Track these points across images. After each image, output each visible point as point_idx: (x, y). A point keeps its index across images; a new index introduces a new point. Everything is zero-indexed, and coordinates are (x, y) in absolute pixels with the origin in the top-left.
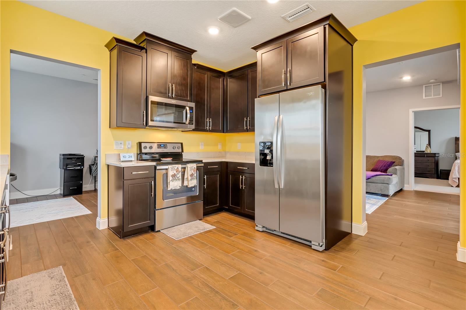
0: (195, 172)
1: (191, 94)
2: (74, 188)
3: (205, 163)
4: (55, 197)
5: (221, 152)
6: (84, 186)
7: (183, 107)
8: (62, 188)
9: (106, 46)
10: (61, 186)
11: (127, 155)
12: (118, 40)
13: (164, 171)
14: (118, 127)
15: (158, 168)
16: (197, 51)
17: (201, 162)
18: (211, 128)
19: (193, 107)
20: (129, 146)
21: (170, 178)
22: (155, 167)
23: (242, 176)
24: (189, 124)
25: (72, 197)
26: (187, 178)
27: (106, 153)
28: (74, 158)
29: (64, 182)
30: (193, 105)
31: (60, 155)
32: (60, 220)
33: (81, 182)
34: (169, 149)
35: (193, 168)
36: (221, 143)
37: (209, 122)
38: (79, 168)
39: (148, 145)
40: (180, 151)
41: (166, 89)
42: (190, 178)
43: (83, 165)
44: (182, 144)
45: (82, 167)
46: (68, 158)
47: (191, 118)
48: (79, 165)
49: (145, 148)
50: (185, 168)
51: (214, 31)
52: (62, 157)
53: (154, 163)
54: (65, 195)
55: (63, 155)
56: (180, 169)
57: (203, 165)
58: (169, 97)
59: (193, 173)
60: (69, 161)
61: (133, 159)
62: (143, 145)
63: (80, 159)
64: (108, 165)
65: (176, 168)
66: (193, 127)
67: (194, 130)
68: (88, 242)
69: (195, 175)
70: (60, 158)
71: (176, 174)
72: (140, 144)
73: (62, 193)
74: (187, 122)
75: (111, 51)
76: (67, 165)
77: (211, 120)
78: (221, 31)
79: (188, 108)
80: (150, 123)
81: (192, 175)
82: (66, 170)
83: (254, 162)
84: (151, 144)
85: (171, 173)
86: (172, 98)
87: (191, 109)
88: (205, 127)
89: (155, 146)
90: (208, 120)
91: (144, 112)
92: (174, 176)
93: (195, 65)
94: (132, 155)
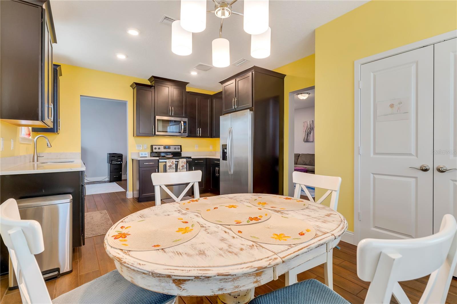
0: (185, 164)
1: (186, 113)
2: (116, 176)
3: (193, 159)
4: (105, 182)
5: (212, 152)
6: (123, 176)
7: (180, 122)
8: (109, 177)
9: (131, 86)
10: (108, 176)
11: (144, 153)
12: (137, 84)
13: (164, 163)
14: (137, 136)
15: (160, 161)
16: (189, 83)
17: (190, 158)
18: (200, 135)
19: (186, 122)
20: (146, 148)
21: (168, 168)
22: (158, 160)
23: (217, 168)
24: (184, 132)
25: (115, 183)
26: (180, 168)
27: (132, 152)
28: (116, 156)
29: (110, 173)
30: (186, 120)
31: (108, 154)
32: (107, 193)
33: (121, 173)
34: (172, 150)
35: (184, 162)
36: (212, 146)
37: (199, 131)
38: (120, 163)
39: (157, 147)
40: (179, 151)
41: (168, 111)
42: (181, 168)
43: (122, 161)
44: (181, 146)
45: (122, 162)
46: (112, 156)
47: (185, 128)
48: (120, 161)
49: (155, 148)
50: (178, 162)
51: (194, 73)
52: (109, 155)
53: (158, 158)
54: (111, 181)
55: (110, 154)
56: (174, 162)
57: (191, 160)
58: (169, 116)
59: (183, 165)
60: (113, 158)
61: (147, 156)
62: (154, 147)
63: (120, 157)
64: (133, 159)
65: (172, 161)
66: (187, 134)
67: (187, 137)
68: (121, 203)
69: (185, 166)
70: (107, 156)
71: (172, 165)
72: (152, 146)
73: (109, 180)
74: (182, 132)
75: (133, 89)
76: (112, 161)
77: (200, 130)
78: (198, 73)
79: (182, 122)
80: (157, 133)
81: (183, 166)
82: (111, 164)
83: (219, 158)
84: (160, 147)
85: (168, 164)
86: (171, 116)
87: (185, 122)
88: (196, 134)
89: (162, 148)
90: (198, 129)
91: (153, 126)
92: (170, 166)
93: (188, 92)
94: (147, 153)
